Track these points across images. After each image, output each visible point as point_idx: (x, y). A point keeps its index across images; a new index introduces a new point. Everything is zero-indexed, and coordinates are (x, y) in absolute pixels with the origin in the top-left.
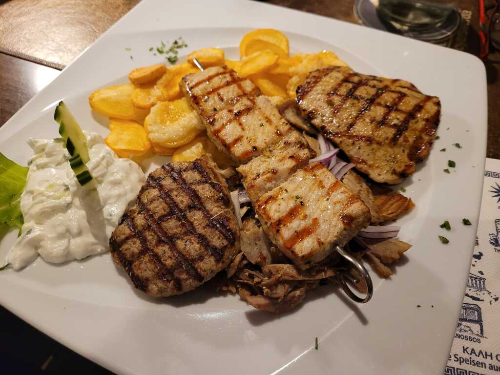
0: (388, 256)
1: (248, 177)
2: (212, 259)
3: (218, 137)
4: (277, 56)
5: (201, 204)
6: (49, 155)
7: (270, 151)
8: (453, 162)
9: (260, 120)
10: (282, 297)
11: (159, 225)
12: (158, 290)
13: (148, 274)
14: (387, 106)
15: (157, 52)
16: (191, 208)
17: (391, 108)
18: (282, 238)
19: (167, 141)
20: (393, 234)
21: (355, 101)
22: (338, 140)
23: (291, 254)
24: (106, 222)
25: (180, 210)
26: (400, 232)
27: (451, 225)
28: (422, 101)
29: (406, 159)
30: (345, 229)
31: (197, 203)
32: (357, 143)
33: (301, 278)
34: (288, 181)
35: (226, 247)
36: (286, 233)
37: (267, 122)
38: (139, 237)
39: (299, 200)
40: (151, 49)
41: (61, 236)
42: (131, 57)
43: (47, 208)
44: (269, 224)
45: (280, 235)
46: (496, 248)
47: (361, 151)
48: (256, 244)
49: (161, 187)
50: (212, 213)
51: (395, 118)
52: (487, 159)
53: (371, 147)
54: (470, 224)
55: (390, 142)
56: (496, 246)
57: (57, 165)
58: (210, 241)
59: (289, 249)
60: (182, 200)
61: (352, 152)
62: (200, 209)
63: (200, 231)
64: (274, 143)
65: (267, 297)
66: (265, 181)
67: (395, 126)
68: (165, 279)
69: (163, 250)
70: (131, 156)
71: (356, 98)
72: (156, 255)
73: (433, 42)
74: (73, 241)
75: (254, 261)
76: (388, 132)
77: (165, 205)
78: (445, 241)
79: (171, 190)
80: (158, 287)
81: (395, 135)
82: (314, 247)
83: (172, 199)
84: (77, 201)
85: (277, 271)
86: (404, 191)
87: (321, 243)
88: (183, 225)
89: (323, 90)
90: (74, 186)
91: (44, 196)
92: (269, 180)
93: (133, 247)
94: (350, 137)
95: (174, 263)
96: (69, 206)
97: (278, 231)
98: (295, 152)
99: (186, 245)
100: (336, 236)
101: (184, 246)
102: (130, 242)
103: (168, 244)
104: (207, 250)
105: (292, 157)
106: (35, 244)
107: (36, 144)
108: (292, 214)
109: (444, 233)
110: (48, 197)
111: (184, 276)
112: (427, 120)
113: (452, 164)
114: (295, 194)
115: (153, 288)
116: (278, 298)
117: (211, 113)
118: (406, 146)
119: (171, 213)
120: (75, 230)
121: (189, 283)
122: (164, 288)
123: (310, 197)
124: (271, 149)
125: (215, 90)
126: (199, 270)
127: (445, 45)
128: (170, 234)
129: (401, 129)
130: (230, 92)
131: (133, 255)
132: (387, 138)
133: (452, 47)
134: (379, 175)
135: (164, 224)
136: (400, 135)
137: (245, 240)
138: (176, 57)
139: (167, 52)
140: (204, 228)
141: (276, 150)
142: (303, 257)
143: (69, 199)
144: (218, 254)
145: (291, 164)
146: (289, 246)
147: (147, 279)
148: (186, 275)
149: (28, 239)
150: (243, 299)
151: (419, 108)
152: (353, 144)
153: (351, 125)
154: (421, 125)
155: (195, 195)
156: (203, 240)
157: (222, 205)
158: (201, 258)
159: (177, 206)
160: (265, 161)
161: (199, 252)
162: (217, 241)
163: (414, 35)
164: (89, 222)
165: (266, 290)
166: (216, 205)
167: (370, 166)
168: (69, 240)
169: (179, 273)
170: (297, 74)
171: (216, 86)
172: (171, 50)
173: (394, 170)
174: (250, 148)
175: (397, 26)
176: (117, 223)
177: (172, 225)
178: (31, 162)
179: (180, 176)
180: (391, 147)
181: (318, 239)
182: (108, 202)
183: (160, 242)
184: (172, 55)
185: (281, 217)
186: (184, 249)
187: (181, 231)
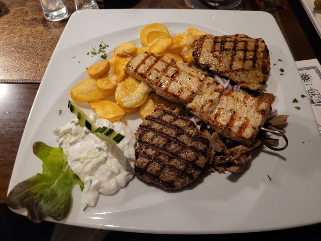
0: (281, 124)
1: (197, 108)
2: (203, 157)
3: (168, 93)
4: (171, 39)
5: (183, 131)
6: (76, 135)
7: (201, 91)
8: (282, 69)
9: (187, 76)
10: (245, 163)
11: (166, 150)
12: (181, 184)
13: (172, 178)
14: (243, 50)
15: (93, 55)
16: (178, 135)
17: (245, 50)
18: (234, 133)
19: (135, 104)
20: (275, 114)
21: (227, 52)
22: (227, 75)
23: (241, 139)
24: (129, 160)
25: (173, 138)
26: (278, 111)
27: (297, 99)
28: (256, 43)
29: (262, 75)
30: (263, 117)
31: (180, 131)
32: (237, 73)
33: (249, 150)
34: (220, 104)
35: (206, 148)
36: (235, 129)
37: (191, 76)
38: (156, 161)
39: (232, 111)
40: (88, 54)
41: (110, 177)
42: (79, 62)
43: (94, 164)
44: (223, 129)
45: (232, 132)
46: (314, 104)
47: (241, 77)
48: (217, 141)
49: (153, 130)
50: (190, 133)
51: (250, 55)
52: (296, 62)
53: (245, 73)
54: (305, 97)
55: (253, 68)
56: (313, 103)
57: (82, 139)
58: (197, 148)
59: (240, 137)
60: (171, 132)
61: (237, 79)
62: (183, 134)
63: (190, 144)
64: (201, 86)
65: (238, 165)
66: (209, 107)
67: (251, 59)
68: (184, 177)
69: (174, 162)
70: (118, 120)
71: (226, 50)
72: (171, 167)
73: (235, 9)
74: (117, 178)
75: (220, 150)
76: (249, 64)
77: (163, 138)
78: (299, 108)
79: (161, 130)
80: (180, 182)
81: (253, 64)
82: (252, 131)
83: (165, 134)
84: (110, 155)
85: (237, 150)
86: (266, 91)
87: (254, 128)
88: (179, 145)
89: (208, 51)
90: (105, 147)
91: (88, 158)
92: (210, 106)
93: (155, 167)
94: (233, 71)
95: (184, 167)
96: (106, 159)
97: (230, 130)
98: (215, 87)
99: (186, 155)
100: (261, 122)
101: (185, 156)
102: (151, 165)
103: (176, 158)
104: (198, 153)
105: (216, 91)
106: (97, 188)
107: (59, 131)
108: (232, 119)
109: (296, 104)
110: (92, 158)
111: (193, 171)
112: (263, 52)
113: (282, 70)
114: (228, 109)
115: (178, 184)
116: (243, 164)
117: (156, 81)
118: (260, 68)
119: (169, 141)
120: (116, 171)
121: (196, 174)
122: (184, 182)
123: (236, 108)
124: (201, 90)
125: (151, 67)
126: (199, 165)
127: (241, 9)
128: (174, 152)
129: (254, 59)
130: (160, 66)
131: (157, 171)
132: (250, 66)
133: (245, 9)
134: (254, 86)
135: (168, 149)
136: (255, 63)
137: (211, 141)
138: (105, 54)
139: (99, 53)
140: (191, 142)
141: (204, 90)
142: (250, 138)
143: (105, 154)
144: (204, 153)
145: (218, 95)
146: (239, 136)
147: (173, 181)
148: (194, 170)
149: (93, 186)
150: (220, 172)
151: (257, 47)
152: (236, 74)
153: (231, 65)
154: (262, 55)
155: (176, 127)
156: (194, 149)
157: (193, 127)
158: (197, 159)
159: (170, 136)
160: (201, 97)
161: (195, 156)
162: (201, 147)
163: (223, 7)
164: (120, 163)
165: (237, 162)
166: (190, 128)
167: (248, 83)
168: (115, 178)
169: (190, 170)
170: (185, 46)
171: (150, 64)
172: (100, 51)
173: (259, 82)
174: (189, 93)
175: (212, 4)
176: (135, 159)
177: (173, 147)
178: (62, 143)
179: (162, 120)
180: (254, 71)
181: (253, 127)
182: (124, 149)
183: (170, 159)
184: (102, 54)
185: (227, 122)
186: (187, 157)
187: (180, 149)
